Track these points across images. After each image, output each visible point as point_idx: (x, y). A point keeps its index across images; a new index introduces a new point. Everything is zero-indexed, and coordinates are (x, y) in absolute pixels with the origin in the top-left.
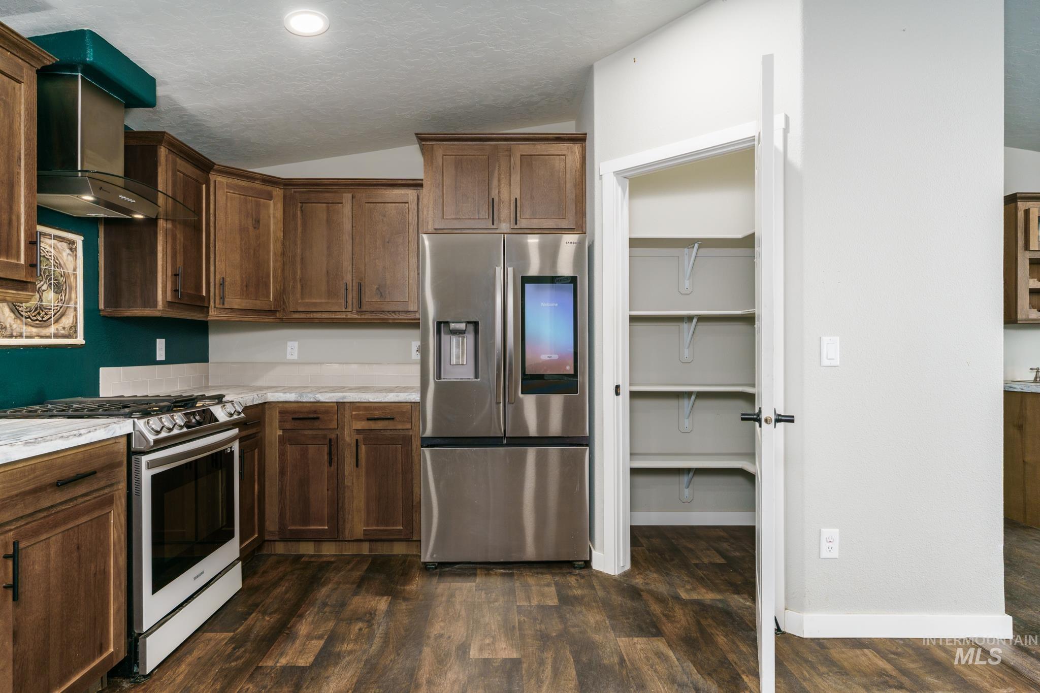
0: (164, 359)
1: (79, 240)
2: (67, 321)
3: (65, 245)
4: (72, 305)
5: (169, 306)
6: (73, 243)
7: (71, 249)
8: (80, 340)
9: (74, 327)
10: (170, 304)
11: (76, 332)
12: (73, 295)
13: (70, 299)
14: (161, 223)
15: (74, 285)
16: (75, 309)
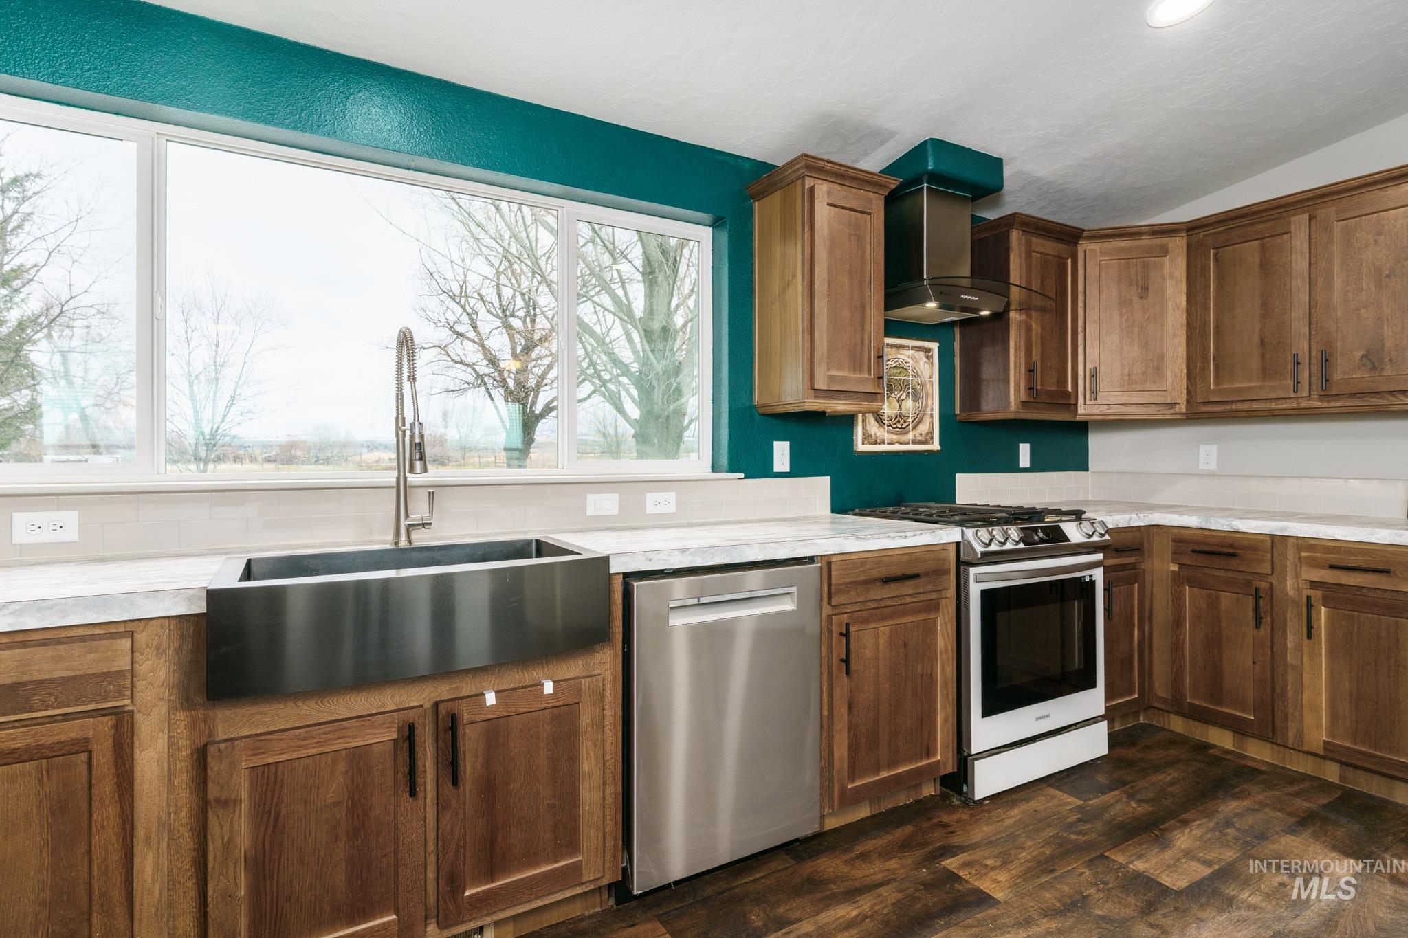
0: (1028, 465)
1: (934, 346)
2: (924, 428)
3: (922, 354)
4: (928, 412)
5: (1023, 406)
6: (929, 350)
7: (927, 357)
8: (936, 446)
9: (931, 432)
10: (1025, 404)
11: (932, 438)
12: (930, 402)
13: (927, 406)
14: (1013, 315)
15: (930, 392)
16: (932, 416)
